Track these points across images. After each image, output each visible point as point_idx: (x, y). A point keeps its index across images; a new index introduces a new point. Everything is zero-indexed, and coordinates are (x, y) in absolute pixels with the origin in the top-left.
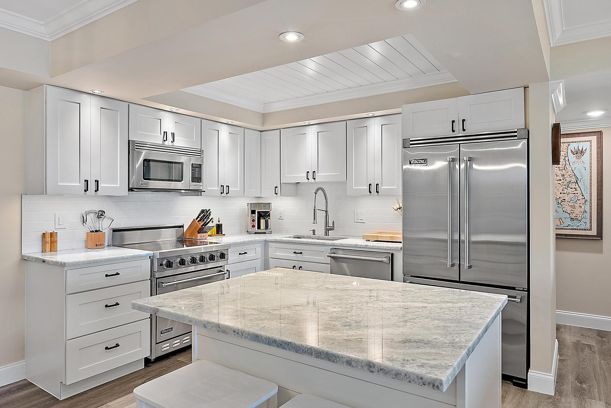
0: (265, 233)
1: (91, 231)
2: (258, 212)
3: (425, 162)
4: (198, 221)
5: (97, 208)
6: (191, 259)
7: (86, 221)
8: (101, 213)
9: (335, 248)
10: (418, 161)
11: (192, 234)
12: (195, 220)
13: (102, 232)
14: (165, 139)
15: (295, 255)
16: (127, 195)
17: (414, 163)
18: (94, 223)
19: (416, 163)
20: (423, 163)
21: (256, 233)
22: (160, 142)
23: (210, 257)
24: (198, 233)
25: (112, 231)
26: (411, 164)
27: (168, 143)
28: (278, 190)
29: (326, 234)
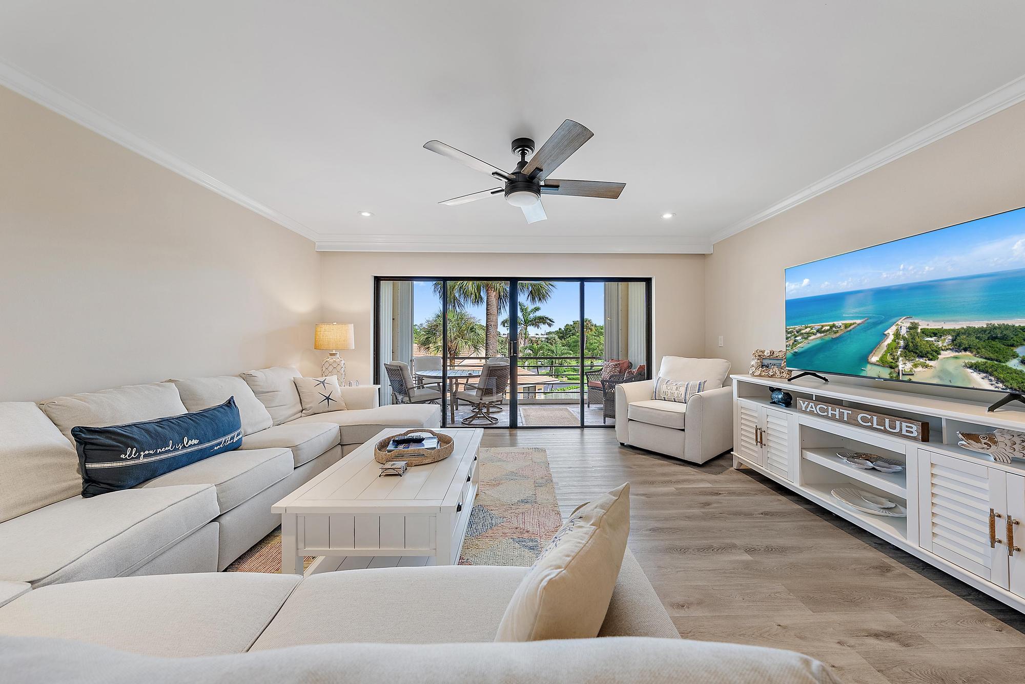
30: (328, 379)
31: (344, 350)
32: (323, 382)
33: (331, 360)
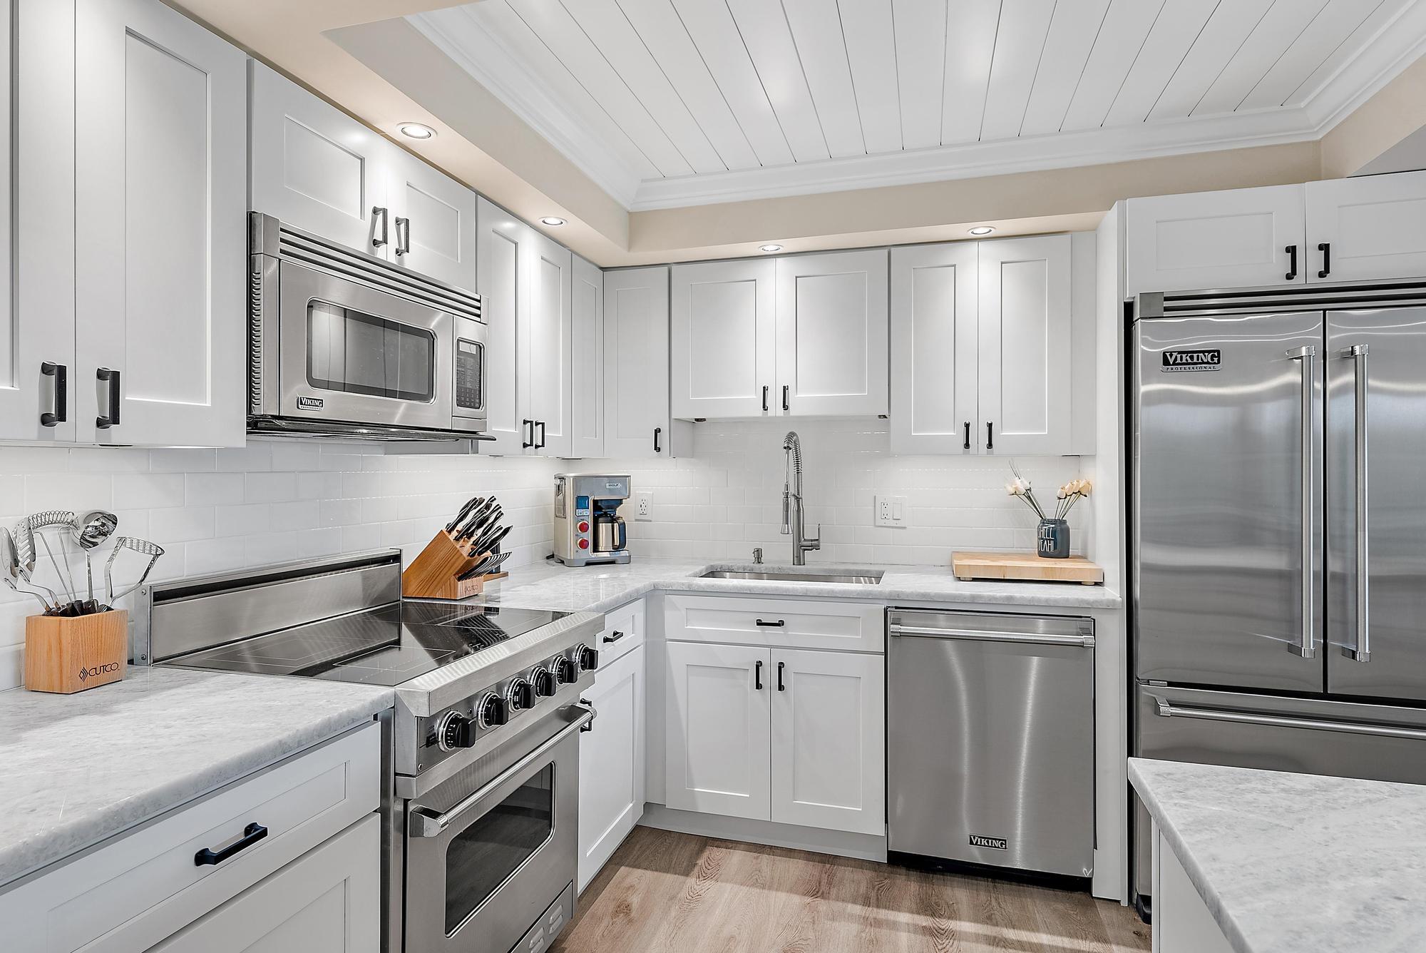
0: (613, 562)
1: (52, 606)
2: (594, 501)
3: (1216, 360)
4: (457, 539)
5: (79, 505)
6: (516, 694)
7: (30, 567)
8: (97, 524)
9: (896, 608)
10: (1192, 358)
11: (432, 580)
12: (446, 533)
13: (109, 609)
14: (379, 237)
15: (759, 629)
16: (245, 446)
17: (1179, 361)
18: (63, 569)
19: (1184, 361)
20: (1208, 363)
21: (588, 564)
22: (362, 246)
23: (561, 670)
24: (459, 581)
25: (148, 599)
26: (1170, 365)
27: (386, 254)
28: (664, 440)
29: (799, 560)
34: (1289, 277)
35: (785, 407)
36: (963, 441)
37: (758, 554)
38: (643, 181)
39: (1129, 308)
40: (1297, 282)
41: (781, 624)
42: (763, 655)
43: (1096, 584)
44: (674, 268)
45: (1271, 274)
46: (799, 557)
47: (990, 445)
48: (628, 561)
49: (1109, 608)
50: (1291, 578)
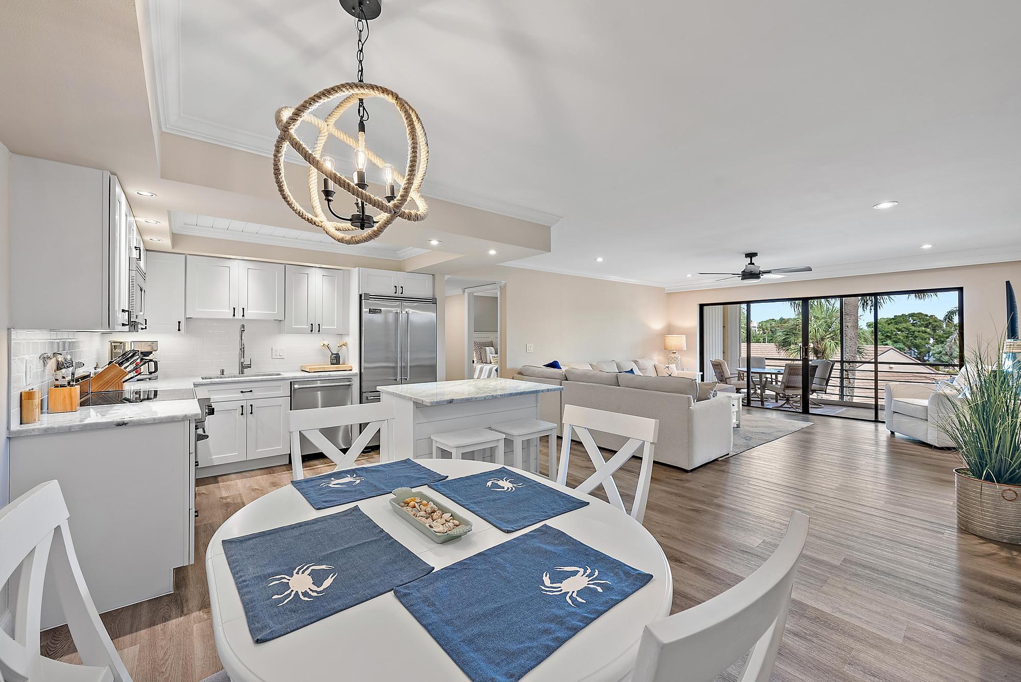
0: (149, 379)
3: (380, 312)
10: (375, 310)
12: (116, 364)
15: (242, 394)
17: (372, 311)
20: (378, 312)
26: (370, 312)
28: (182, 326)
30: (671, 366)
31: (680, 351)
32: (668, 367)
33: (673, 356)
34: (396, 293)
35: (243, 316)
36: (310, 329)
37: (223, 372)
38: (185, 224)
39: (361, 296)
40: (396, 295)
41: (251, 391)
42: (244, 403)
43: (350, 370)
44: (188, 256)
45: (391, 292)
46: (242, 371)
47: (319, 331)
48: (156, 378)
49: (355, 375)
50: (395, 368)
